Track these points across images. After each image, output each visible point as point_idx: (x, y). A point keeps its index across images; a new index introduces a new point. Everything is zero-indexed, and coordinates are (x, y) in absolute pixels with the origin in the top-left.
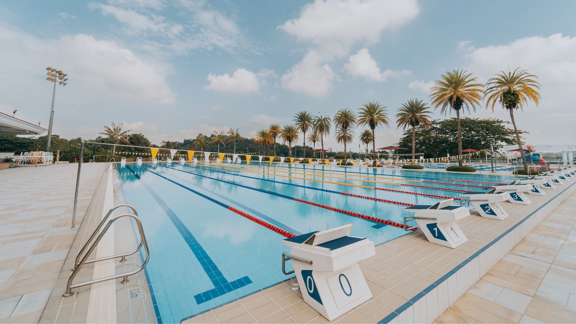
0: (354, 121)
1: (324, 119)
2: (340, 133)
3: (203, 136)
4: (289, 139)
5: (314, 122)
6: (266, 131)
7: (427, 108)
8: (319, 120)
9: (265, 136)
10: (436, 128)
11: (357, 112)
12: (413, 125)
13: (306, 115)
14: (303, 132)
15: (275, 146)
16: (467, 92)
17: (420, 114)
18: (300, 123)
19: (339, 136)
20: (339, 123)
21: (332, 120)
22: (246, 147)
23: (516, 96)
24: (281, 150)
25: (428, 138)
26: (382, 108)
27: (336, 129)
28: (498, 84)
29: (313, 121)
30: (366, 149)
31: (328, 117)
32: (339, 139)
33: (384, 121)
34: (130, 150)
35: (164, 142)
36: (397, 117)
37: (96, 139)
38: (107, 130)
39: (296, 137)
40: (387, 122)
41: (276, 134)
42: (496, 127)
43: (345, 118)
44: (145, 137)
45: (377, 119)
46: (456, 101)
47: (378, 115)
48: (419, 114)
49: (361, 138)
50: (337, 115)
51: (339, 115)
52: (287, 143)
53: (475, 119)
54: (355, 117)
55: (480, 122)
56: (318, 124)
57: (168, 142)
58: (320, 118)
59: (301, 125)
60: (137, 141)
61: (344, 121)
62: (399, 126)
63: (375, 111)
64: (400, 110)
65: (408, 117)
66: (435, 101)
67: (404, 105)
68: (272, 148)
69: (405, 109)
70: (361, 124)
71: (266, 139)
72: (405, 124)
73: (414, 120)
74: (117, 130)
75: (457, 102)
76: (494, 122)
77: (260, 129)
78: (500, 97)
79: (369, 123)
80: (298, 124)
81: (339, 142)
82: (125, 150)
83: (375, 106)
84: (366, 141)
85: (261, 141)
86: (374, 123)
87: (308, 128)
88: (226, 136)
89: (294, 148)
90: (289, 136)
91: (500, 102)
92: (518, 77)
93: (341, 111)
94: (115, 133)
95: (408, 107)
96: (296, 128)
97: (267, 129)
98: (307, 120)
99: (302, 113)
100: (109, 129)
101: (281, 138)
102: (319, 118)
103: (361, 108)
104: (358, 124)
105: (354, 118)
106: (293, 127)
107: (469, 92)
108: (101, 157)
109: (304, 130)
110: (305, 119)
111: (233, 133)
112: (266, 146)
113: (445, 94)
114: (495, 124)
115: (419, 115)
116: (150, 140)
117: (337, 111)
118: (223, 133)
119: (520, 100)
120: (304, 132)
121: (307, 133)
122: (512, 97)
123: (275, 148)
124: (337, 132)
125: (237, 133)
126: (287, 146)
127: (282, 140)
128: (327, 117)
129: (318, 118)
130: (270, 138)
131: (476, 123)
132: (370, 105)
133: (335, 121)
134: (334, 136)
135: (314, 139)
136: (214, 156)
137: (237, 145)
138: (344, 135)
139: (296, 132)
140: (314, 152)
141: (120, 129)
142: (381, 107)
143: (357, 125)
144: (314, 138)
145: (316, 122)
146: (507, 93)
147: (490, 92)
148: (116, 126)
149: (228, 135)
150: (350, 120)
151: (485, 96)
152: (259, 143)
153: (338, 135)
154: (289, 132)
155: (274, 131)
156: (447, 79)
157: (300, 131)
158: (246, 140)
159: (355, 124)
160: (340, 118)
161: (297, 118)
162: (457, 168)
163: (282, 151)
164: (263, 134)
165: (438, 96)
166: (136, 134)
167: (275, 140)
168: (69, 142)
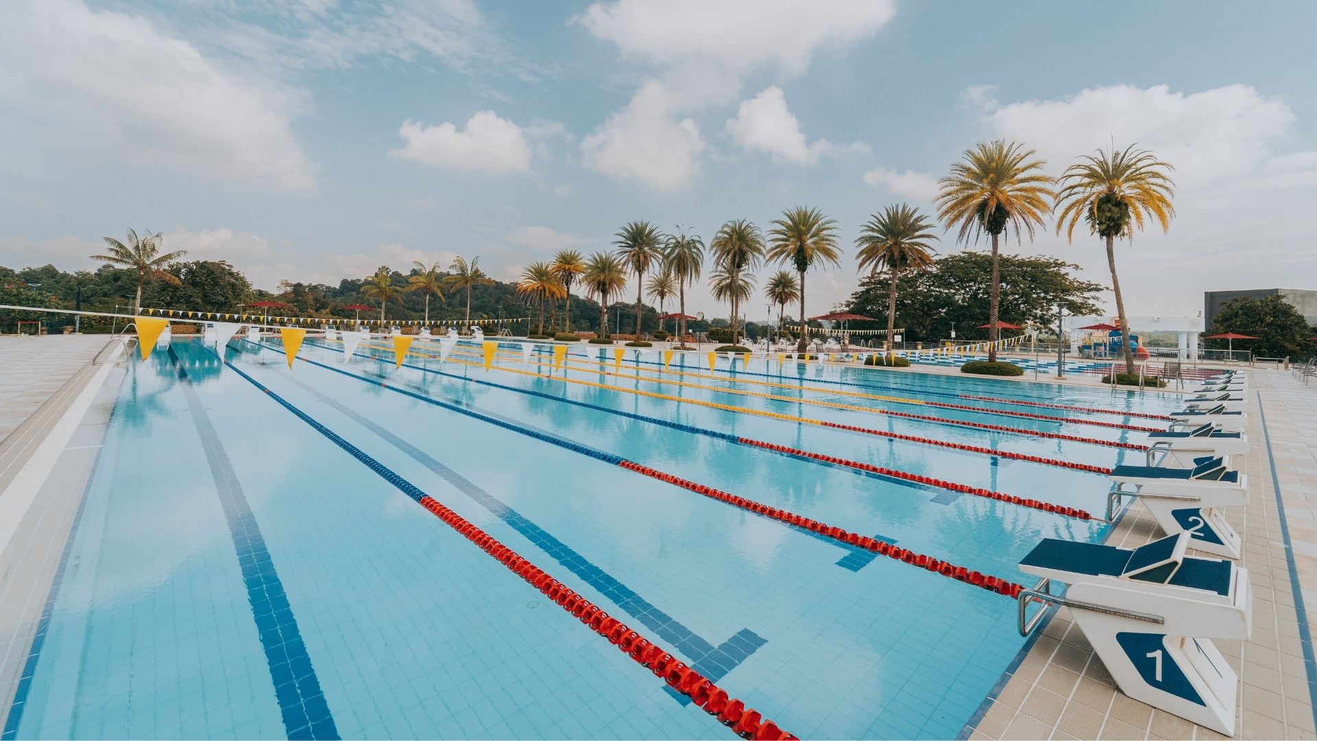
0: (759, 251)
1: (689, 243)
2: (722, 277)
3: (390, 273)
4: (603, 288)
5: (664, 249)
6: (547, 267)
7: (927, 227)
8: (677, 244)
9: (544, 278)
10: (931, 272)
11: (766, 231)
12: (893, 265)
13: (647, 232)
14: (637, 273)
15: (568, 302)
16: (1019, 193)
17: (910, 241)
18: (630, 249)
19: (719, 284)
20: (724, 254)
21: (708, 246)
22: (497, 301)
23: (1124, 208)
24: (582, 312)
25: (912, 295)
26: (826, 223)
27: (717, 267)
28: (1086, 180)
29: (663, 246)
30: (780, 316)
31: (698, 239)
32: (721, 291)
33: (829, 254)
34: (191, 302)
35: (287, 284)
36: (860, 245)
37: (97, 272)
38: (112, 247)
39: (620, 282)
40: (835, 257)
41: (570, 273)
42: (1052, 276)
43: (738, 243)
44: (234, 270)
45: (813, 249)
46: (995, 212)
47: (815, 239)
48: (908, 241)
49: (770, 290)
50: (719, 235)
51: (725, 235)
52: (598, 298)
53: (1010, 257)
54: (762, 242)
55: (1022, 264)
56: (674, 255)
57: (299, 285)
58: (680, 240)
59: (634, 255)
60: (209, 280)
61: (736, 248)
62: (861, 265)
63: (809, 230)
64: (867, 228)
65: (884, 245)
66: (946, 212)
67: (877, 218)
68: (561, 307)
69: (877, 227)
70: (775, 259)
71: (547, 286)
72: (875, 262)
73: (896, 254)
74: (145, 249)
75: (996, 215)
76: (1048, 265)
77: (533, 262)
78: (1088, 209)
79: (793, 257)
80: (625, 252)
81: (719, 297)
82: (176, 303)
83: (810, 217)
84: (782, 298)
85: (534, 289)
86: (805, 258)
87: (650, 264)
88: (448, 274)
89: (613, 308)
90: (602, 280)
91: (1088, 221)
92: (1132, 165)
93: (730, 224)
94: (140, 256)
95: (886, 222)
96: (620, 261)
97: (549, 261)
98: (648, 245)
99: (636, 225)
100: (121, 246)
101: (584, 285)
102: (676, 239)
103: (777, 219)
104: (767, 257)
105: (758, 243)
106: (613, 258)
107: (1023, 193)
108: (100, 321)
109: (640, 267)
110: (644, 241)
111: (463, 269)
112: (547, 301)
113: (972, 196)
114: (1050, 268)
115: (907, 244)
116: (249, 279)
117: (722, 225)
118: (439, 267)
119: (1129, 217)
120: (639, 271)
121: (645, 275)
122: (1115, 210)
123: (568, 308)
124: (718, 274)
125: (475, 268)
126: (597, 303)
127: (585, 289)
128: (696, 238)
129: (674, 241)
130: (556, 284)
131: (1013, 265)
132: (799, 214)
133: (715, 249)
134: (709, 285)
135: (662, 289)
136: (413, 324)
137: (475, 297)
138: (731, 282)
139: (620, 271)
140: (662, 320)
141: (153, 249)
142: (824, 220)
143: (765, 261)
144: (663, 287)
145: (668, 250)
146: (1104, 201)
147: (1068, 197)
148: (141, 238)
149: (453, 272)
150: (750, 247)
151: (1057, 205)
152: (530, 295)
153: (716, 282)
154: (603, 271)
155: (567, 267)
156: (978, 161)
157: (630, 268)
158: (499, 286)
159: (761, 257)
160: (727, 241)
161: (625, 237)
162: (986, 367)
163: (584, 314)
164: (540, 273)
165: (955, 201)
166: (206, 262)
167: (568, 288)
168: (17, 276)
